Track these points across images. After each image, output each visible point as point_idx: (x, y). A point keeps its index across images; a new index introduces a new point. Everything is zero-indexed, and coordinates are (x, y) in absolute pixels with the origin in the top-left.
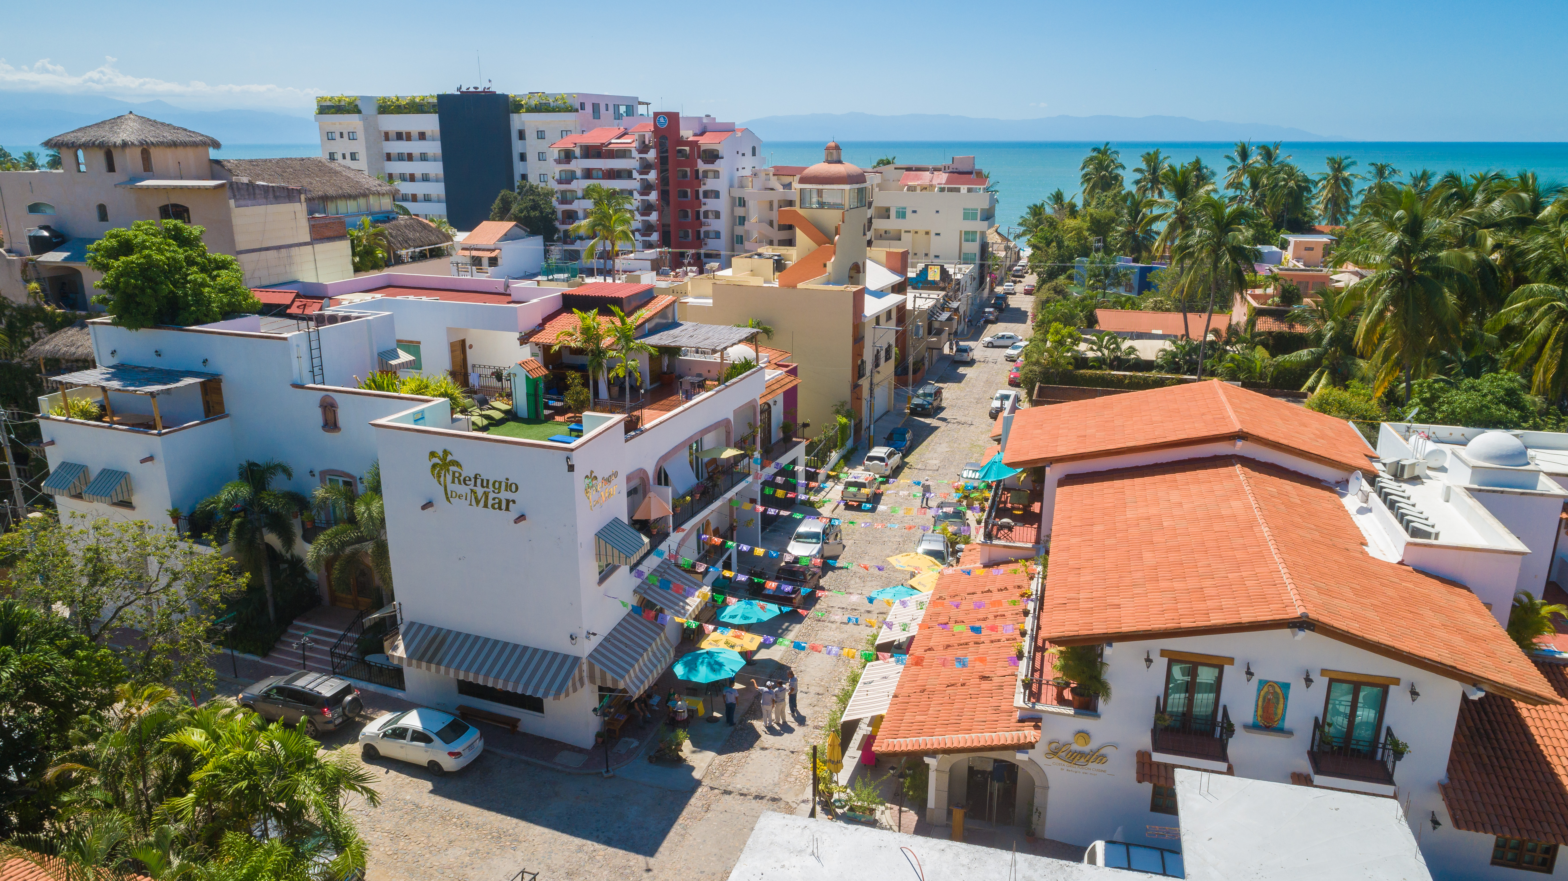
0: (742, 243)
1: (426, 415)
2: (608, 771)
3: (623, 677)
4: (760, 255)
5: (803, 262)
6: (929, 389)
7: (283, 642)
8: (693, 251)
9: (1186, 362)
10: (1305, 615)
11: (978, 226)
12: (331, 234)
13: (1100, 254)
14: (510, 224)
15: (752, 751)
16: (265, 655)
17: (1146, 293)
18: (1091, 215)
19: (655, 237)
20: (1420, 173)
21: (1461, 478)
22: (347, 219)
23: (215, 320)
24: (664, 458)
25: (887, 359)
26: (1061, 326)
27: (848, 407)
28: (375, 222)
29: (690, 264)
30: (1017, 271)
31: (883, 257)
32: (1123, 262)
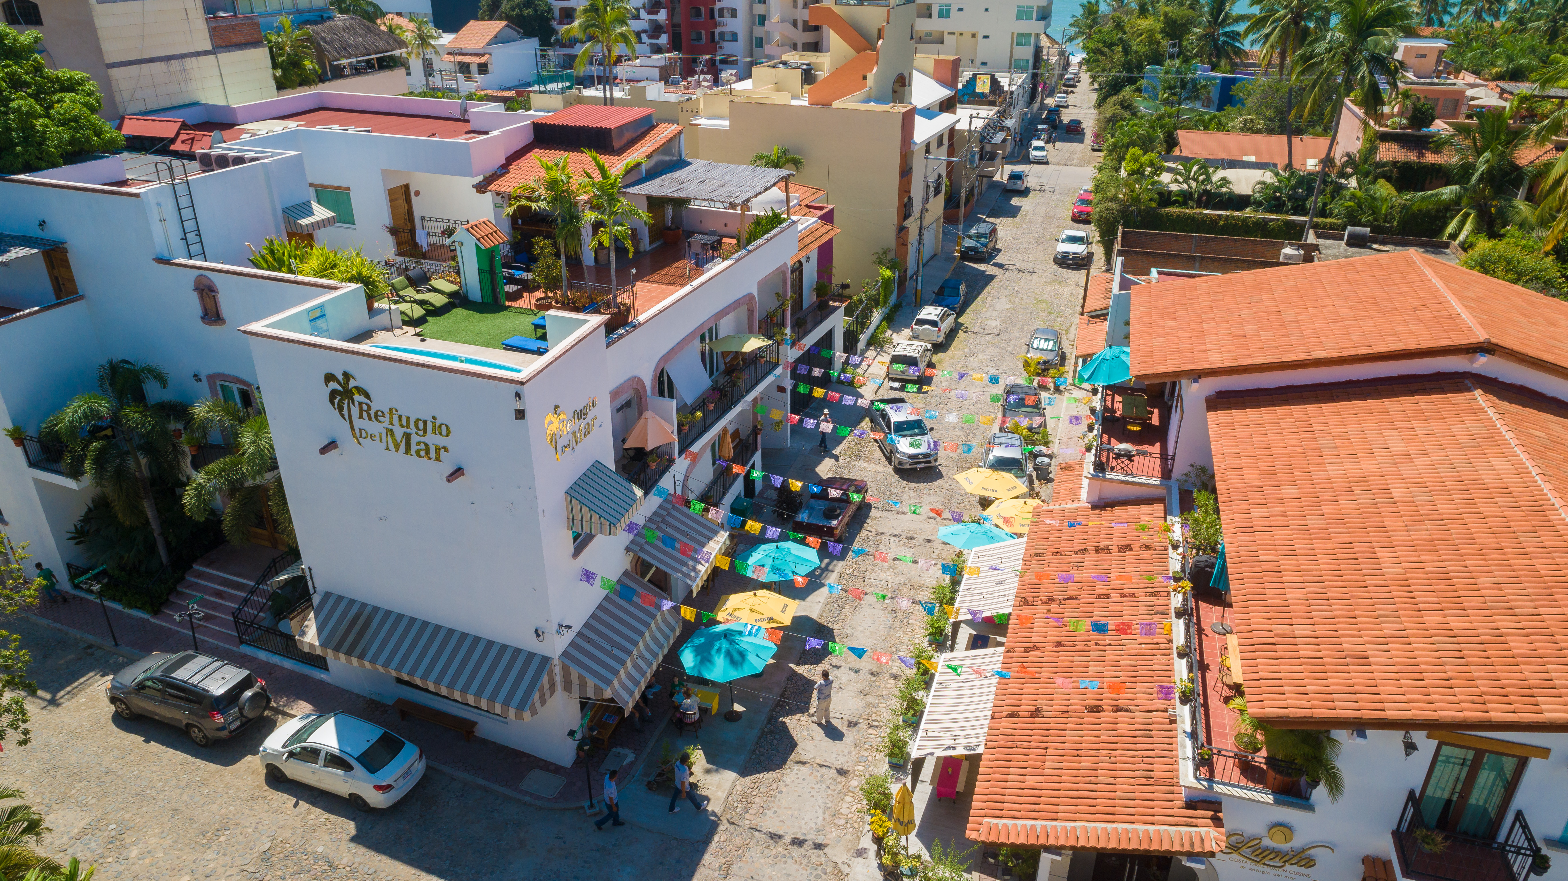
0: (761, 47)
1: (328, 311)
2: (592, 806)
3: (609, 683)
4: (785, 63)
5: (837, 73)
6: (983, 228)
7: (179, 594)
8: (707, 57)
9: (1290, 198)
11: (1034, 26)
12: (241, 39)
13: (1177, 62)
14: (499, 25)
15: (786, 771)
16: (156, 612)
17: (1228, 108)
18: (1166, 14)
19: (664, 39)
22: (262, 21)
23: (54, 165)
24: (667, 357)
25: (937, 192)
26: (1141, 152)
27: (891, 255)
28: (300, 24)
29: (702, 72)
30: (1069, 79)
31: (930, 66)
32: (1201, 71)
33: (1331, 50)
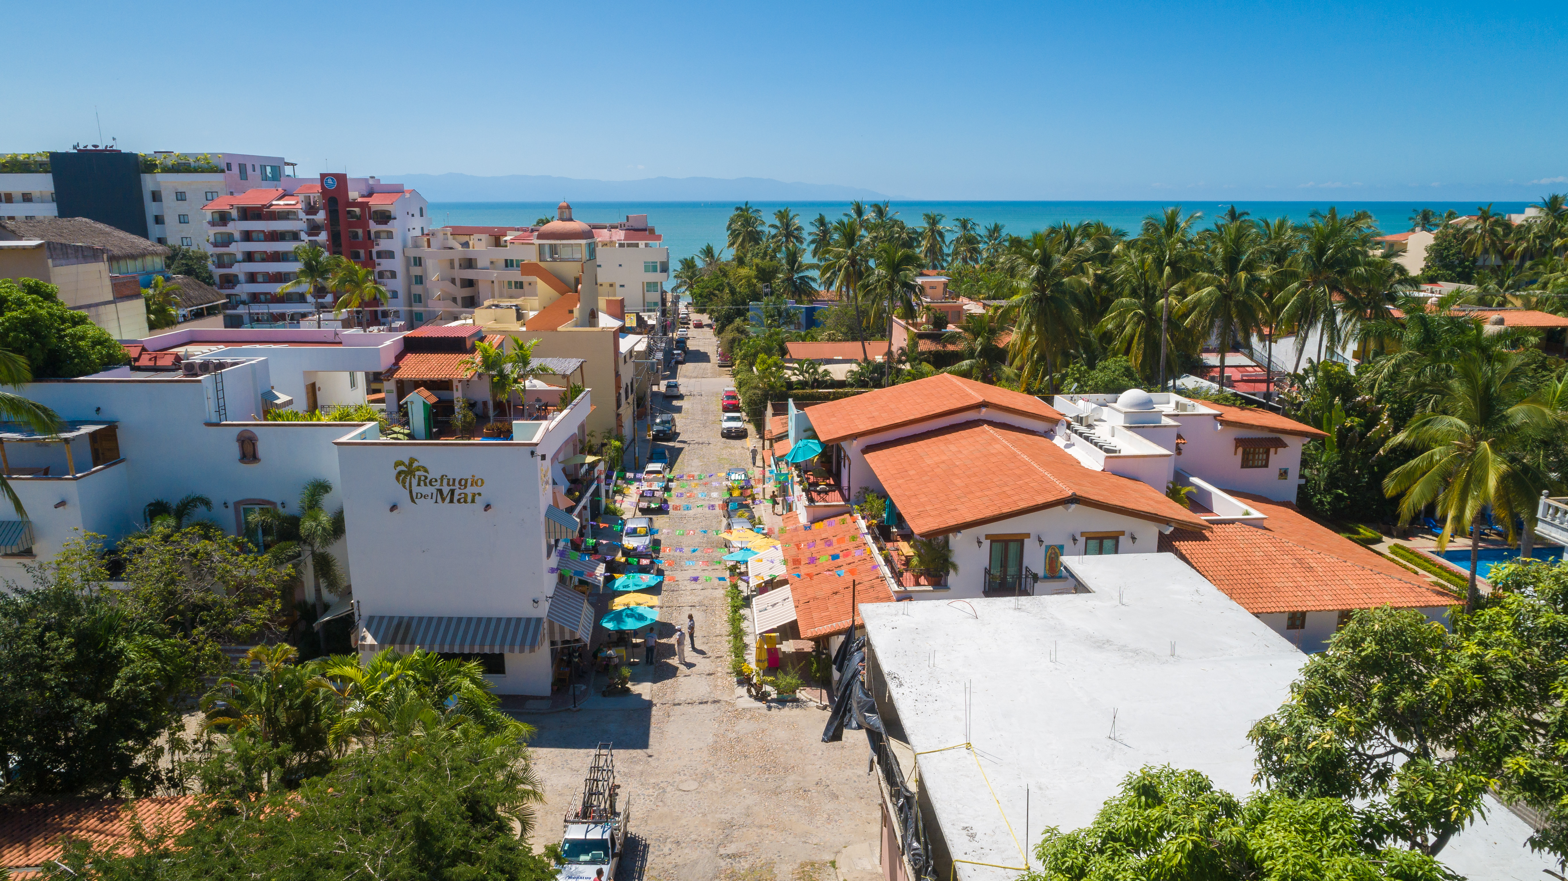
0: (421, 301)
2: (574, 706)
3: (577, 629)
4: (497, 306)
5: (545, 310)
6: (663, 419)
9: (871, 379)
10: (1074, 494)
11: (659, 277)
12: (128, 292)
13: (772, 298)
15: (676, 679)
17: (814, 329)
18: (757, 265)
20: (993, 226)
21: (1119, 420)
26: (766, 357)
27: (614, 433)
31: (603, 305)
32: (790, 303)
33: (879, 281)
